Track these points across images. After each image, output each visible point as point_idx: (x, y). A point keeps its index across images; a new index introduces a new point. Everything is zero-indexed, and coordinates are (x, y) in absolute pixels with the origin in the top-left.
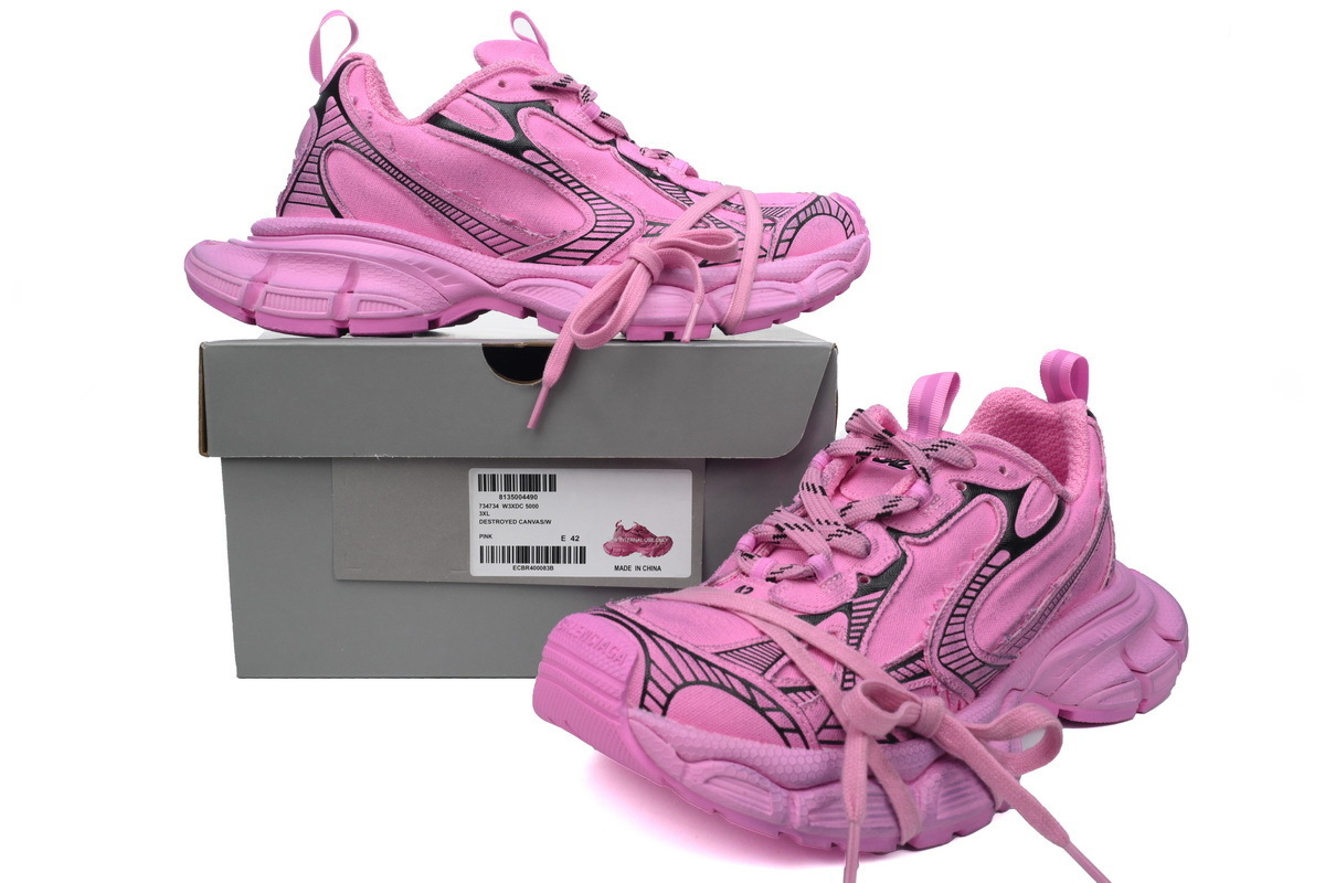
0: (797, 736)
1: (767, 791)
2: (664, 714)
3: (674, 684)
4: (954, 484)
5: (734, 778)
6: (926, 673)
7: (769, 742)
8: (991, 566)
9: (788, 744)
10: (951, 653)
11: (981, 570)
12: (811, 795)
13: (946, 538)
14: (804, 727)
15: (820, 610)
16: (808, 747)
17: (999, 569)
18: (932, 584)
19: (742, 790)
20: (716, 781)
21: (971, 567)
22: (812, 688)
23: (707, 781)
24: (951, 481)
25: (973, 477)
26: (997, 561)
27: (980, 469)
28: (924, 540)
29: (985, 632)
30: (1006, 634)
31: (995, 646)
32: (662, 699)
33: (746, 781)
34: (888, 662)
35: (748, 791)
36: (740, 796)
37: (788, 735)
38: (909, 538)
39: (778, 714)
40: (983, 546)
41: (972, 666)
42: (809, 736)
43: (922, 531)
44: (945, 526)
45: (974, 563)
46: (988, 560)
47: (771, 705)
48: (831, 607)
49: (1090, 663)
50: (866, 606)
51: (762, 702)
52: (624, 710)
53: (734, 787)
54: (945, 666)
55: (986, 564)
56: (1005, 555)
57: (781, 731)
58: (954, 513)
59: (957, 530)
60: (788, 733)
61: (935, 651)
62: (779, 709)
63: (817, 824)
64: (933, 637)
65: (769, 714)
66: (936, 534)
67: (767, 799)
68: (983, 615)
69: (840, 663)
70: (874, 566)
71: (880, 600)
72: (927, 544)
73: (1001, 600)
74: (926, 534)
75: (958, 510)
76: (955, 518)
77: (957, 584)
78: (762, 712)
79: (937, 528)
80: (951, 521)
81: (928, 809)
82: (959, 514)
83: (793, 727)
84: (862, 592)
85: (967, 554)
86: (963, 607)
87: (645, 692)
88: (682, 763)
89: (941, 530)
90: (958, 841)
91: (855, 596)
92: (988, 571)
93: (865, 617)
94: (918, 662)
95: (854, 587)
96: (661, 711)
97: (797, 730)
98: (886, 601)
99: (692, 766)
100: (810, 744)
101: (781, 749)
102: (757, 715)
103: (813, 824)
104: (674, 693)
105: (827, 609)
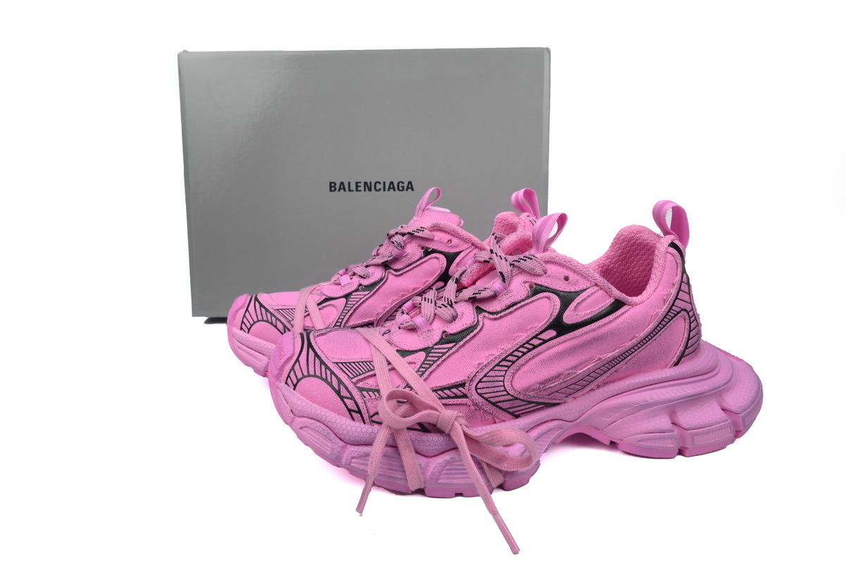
0: (359, 415)
1: (331, 440)
2: (294, 389)
3: (303, 374)
4: (527, 285)
5: (314, 430)
6: (465, 396)
7: (343, 415)
8: (540, 339)
9: (353, 419)
10: (487, 388)
11: (531, 339)
12: (355, 448)
13: (509, 317)
14: (364, 411)
15: (411, 349)
16: (364, 423)
17: (545, 342)
18: (489, 344)
19: (318, 437)
20: (304, 428)
21: (524, 337)
22: (378, 391)
23: (301, 428)
24: (525, 282)
25: (541, 281)
26: (545, 336)
27: (549, 276)
28: (495, 316)
29: (524, 379)
30: (541, 383)
31: (527, 389)
32: (295, 381)
33: (320, 433)
34: (438, 385)
35: (320, 438)
36: (316, 440)
37: (353, 414)
38: (486, 314)
39: (350, 401)
40: (536, 325)
41: (504, 398)
42: (366, 416)
43: (495, 311)
44: (511, 309)
45: (526, 335)
46: (538, 335)
47: (348, 395)
48: (419, 348)
49: (635, 415)
50: (440, 351)
51: (344, 393)
52: (277, 383)
53: (314, 434)
54: (480, 395)
55: (535, 337)
56: (552, 333)
57: (350, 411)
58: (519, 302)
59: (517, 313)
60: (355, 412)
61: (475, 384)
62: (352, 398)
63: (355, 465)
64: (475, 376)
65: (345, 400)
66: (503, 314)
67: (330, 445)
68: (525, 369)
69: (405, 380)
70: (454, 328)
71: (450, 349)
72: (495, 319)
73: (543, 361)
74: (497, 313)
75: (523, 300)
76: (519, 305)
77: (509, 346)
78: (342, 398)
79: (506, 309)
80: (515, 307)
81: (432, 475)
82: (523, 303)
83: (357, 410)
84: (441, 341)
85: (522, 328)
86: (509, 361)
87: (289, 376)
88: (292, 416)
89: (508, 311)
90: (459, 499)
91: (436, 344)
92: (536, 342)
93: (436, 357)
94: (461, 389)
95: (437, 339)
96: (293, 387)
97: (359, 412)
98: (454, 349)
99: (297, 418)
100: (366, 421)
101: (348, 421)
102: (339, 399)
103: (352, 465)
104: (301, 379)
105: (415, 349)
